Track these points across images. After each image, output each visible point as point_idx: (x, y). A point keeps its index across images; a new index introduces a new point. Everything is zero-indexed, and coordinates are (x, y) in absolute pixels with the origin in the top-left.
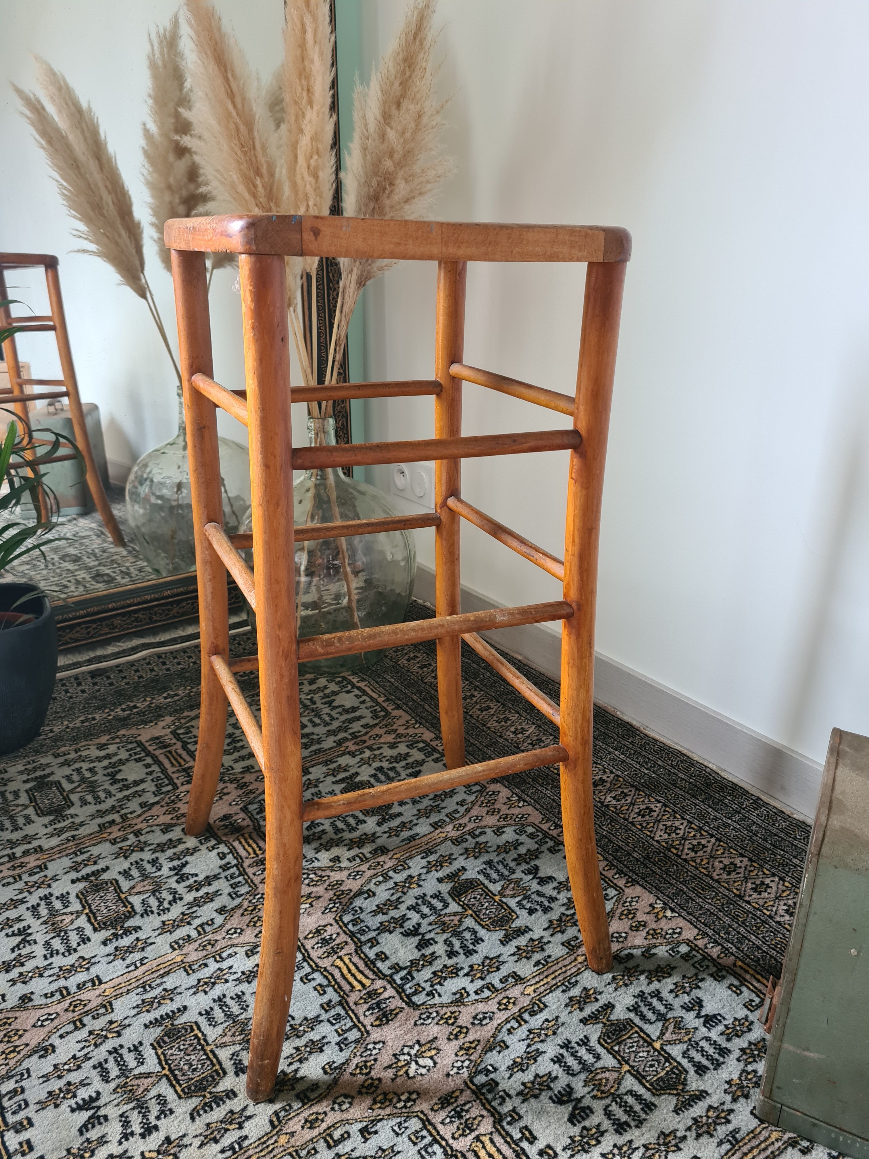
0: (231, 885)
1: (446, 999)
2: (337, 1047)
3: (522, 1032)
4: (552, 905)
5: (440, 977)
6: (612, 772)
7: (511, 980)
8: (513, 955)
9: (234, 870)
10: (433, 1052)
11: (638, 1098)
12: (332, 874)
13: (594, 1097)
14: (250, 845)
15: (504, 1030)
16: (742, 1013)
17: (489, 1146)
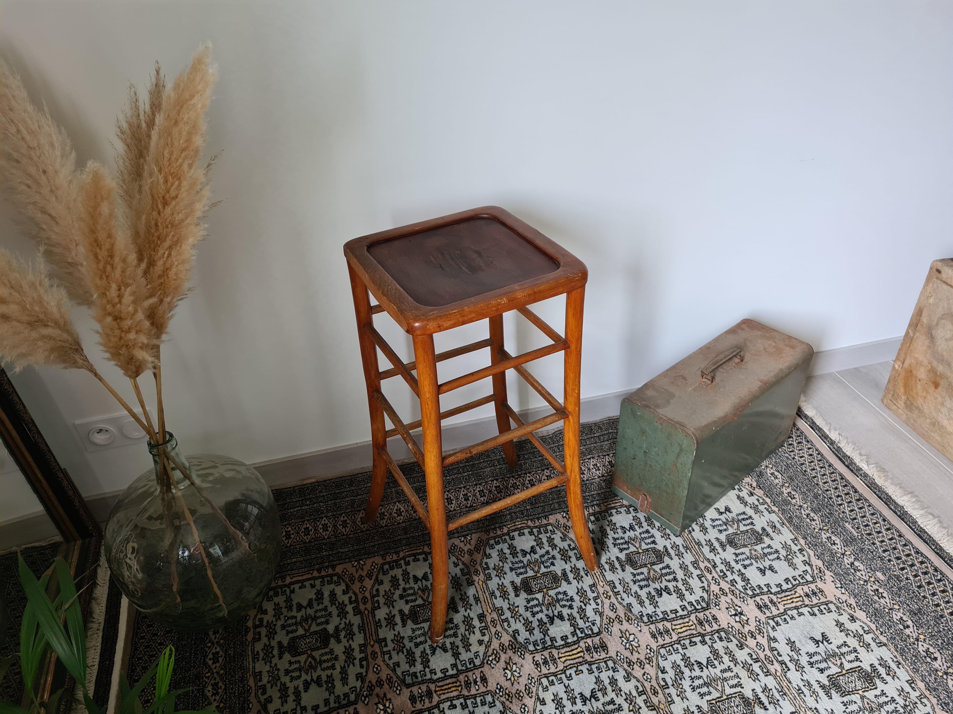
0: (482, 705)
1: (598, 618)
2: (616, 673)
3: (624, 596)
4: (552, 554)
5: (584, 617)
6: (461, 488)
7: (593, 588)
8: (578, 582)
9: (469, 702)
10: (627, 633)
11: (663, 568)
12: (492, 647)
13: (661, 582)
14: (450, 688)
15: (621, 601)
16: (630, 516)
17: (677, 627)
